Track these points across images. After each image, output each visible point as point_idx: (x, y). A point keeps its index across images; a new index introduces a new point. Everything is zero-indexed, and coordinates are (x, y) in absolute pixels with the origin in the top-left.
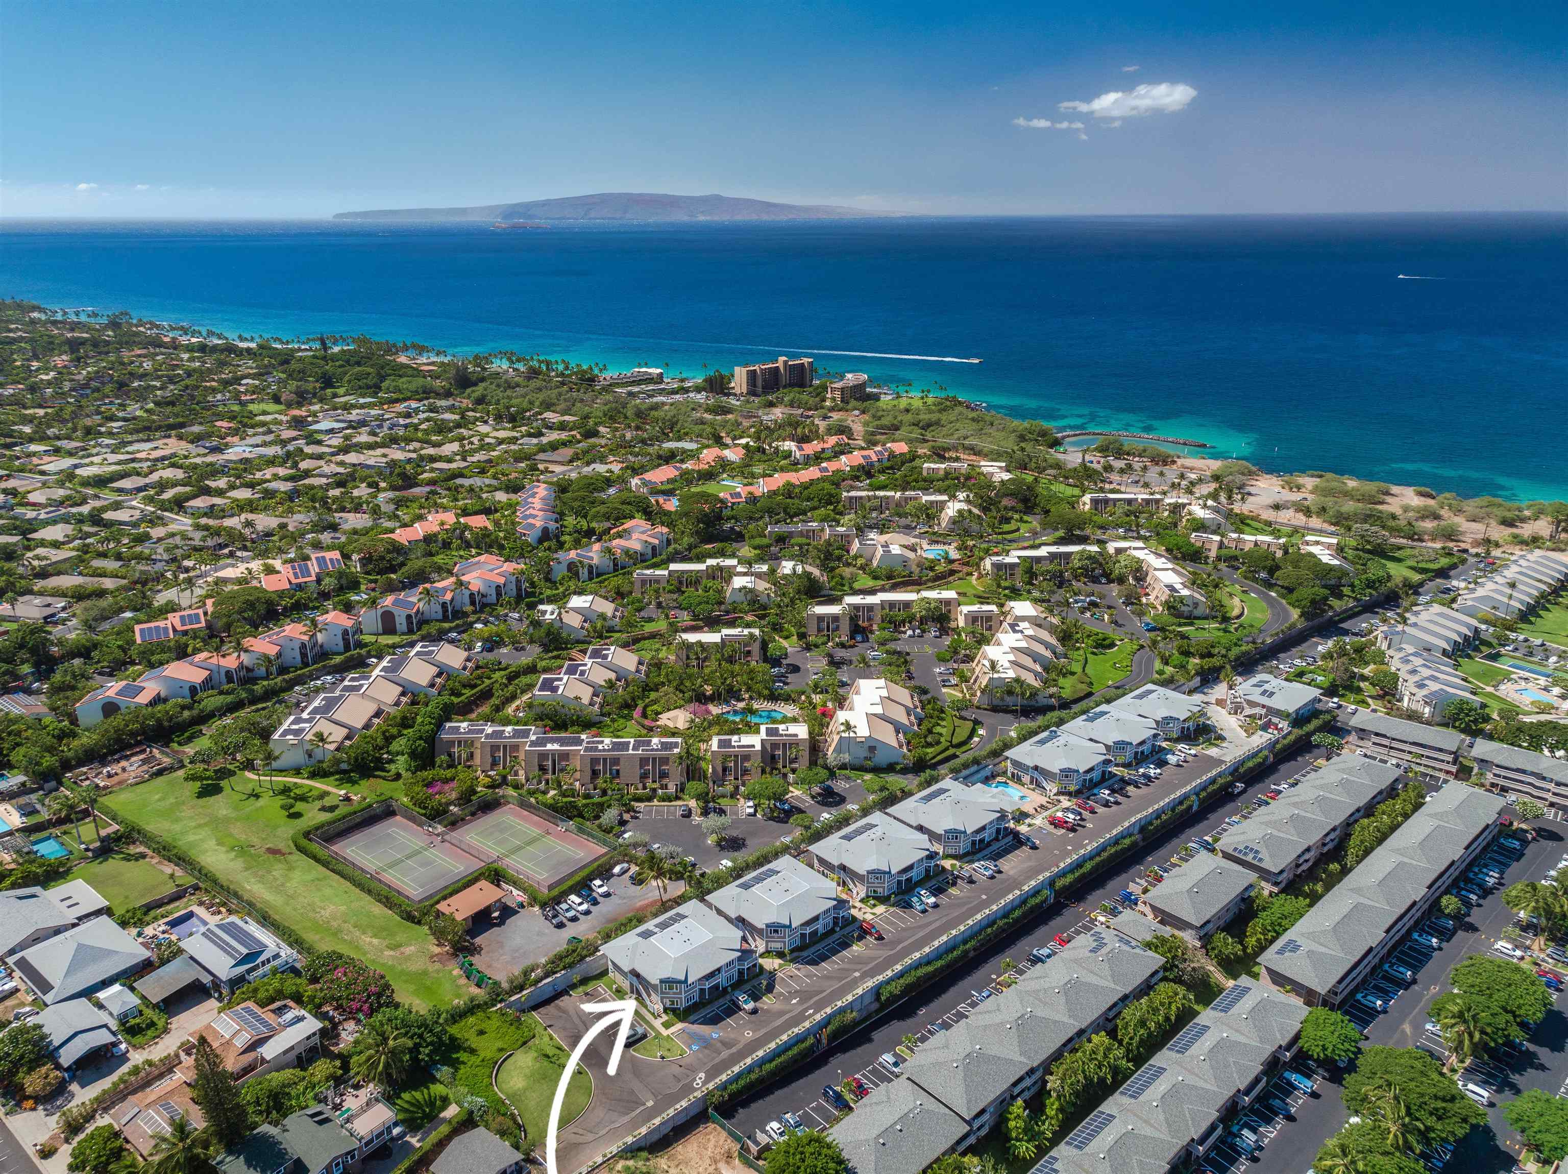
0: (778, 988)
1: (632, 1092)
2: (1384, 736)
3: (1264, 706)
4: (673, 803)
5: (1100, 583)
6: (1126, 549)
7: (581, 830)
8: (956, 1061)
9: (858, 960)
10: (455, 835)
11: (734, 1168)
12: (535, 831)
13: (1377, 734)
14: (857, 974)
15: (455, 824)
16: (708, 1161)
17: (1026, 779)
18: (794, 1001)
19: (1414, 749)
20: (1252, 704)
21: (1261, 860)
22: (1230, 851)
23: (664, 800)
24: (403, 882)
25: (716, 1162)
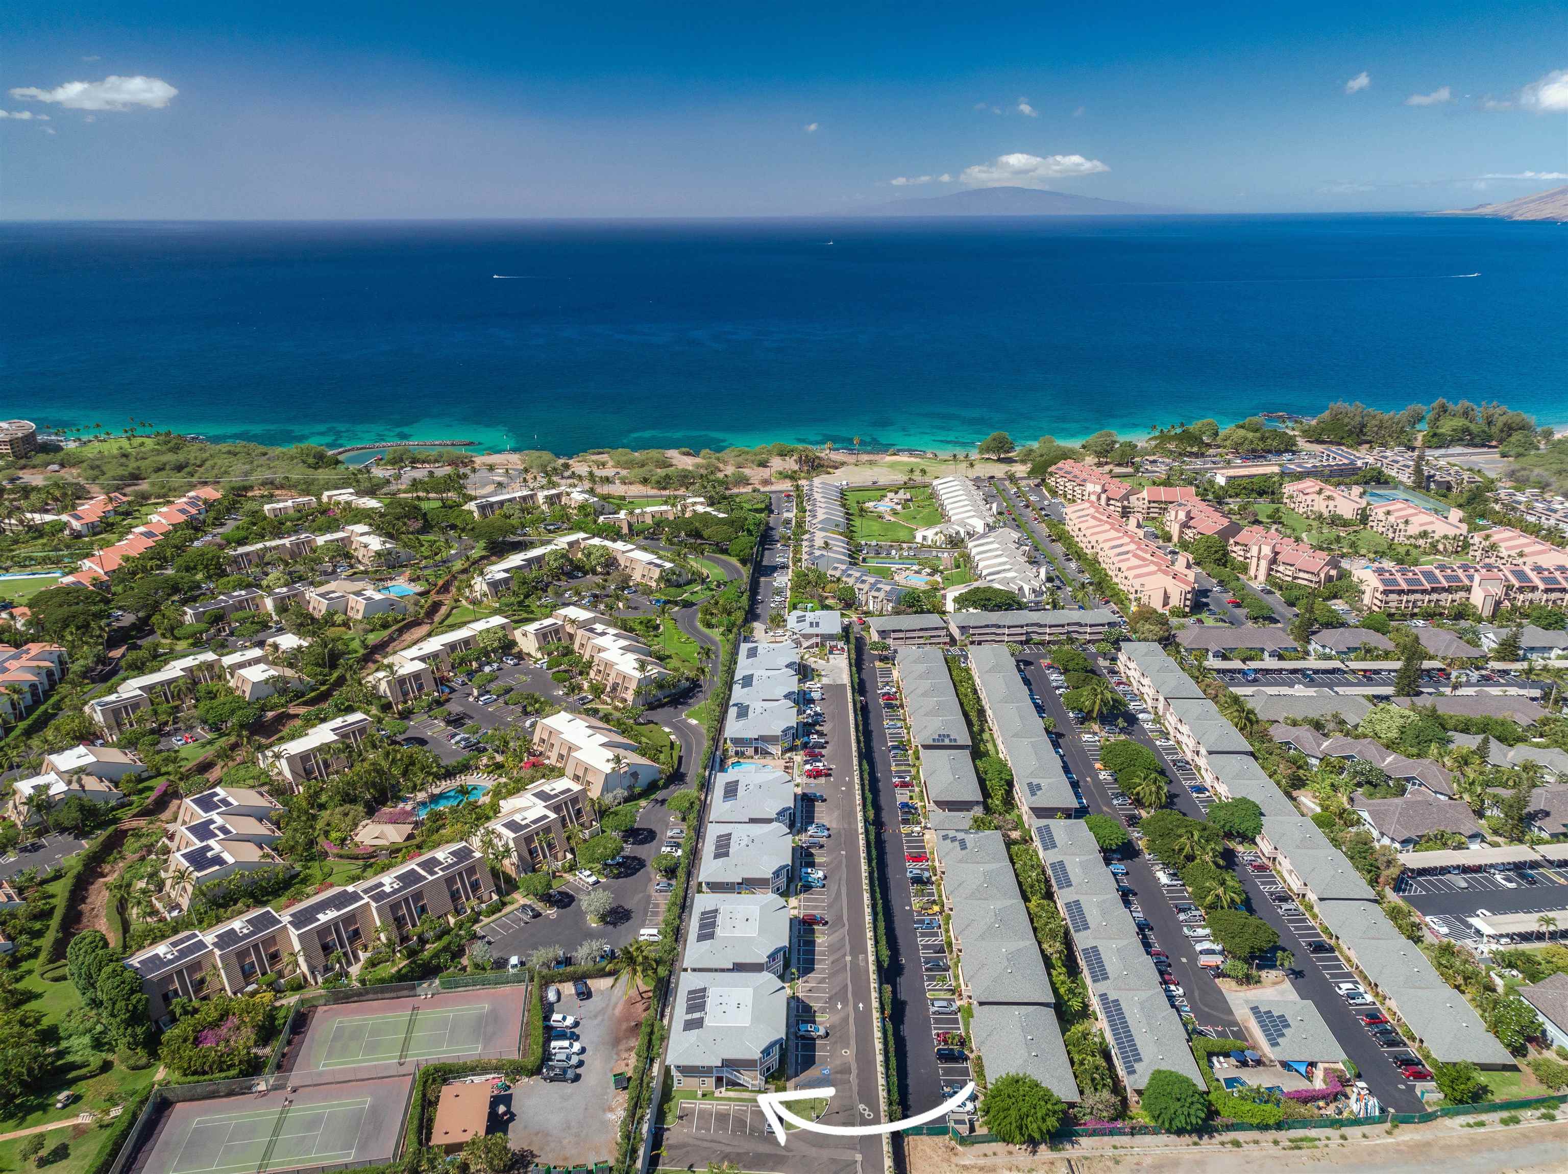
0: (815, 1006)
1: (834, 1161)
2: (900, 631)
3: (817, 635)
4: (504, 911)
5: (578, 577)
6: (577, 542)
7: (451, 985)
8: (1006, 968)
9: (833, 948)
10: (295, 1078)
11: (964, 1154)
12: (404, 1015)
13: (894, 631)
14: (848, 958)
15: (283, 1065)
16: (945, 1165)
17: (750, 751)
18: (839, 1006)
19: (921, 634)
20: (807, 637)
21: (955, 740)
22: (932, 743)
23: (493, 913)
24: (311, 1160)
25: (949, 1161)
